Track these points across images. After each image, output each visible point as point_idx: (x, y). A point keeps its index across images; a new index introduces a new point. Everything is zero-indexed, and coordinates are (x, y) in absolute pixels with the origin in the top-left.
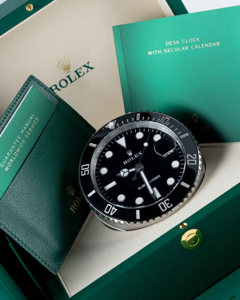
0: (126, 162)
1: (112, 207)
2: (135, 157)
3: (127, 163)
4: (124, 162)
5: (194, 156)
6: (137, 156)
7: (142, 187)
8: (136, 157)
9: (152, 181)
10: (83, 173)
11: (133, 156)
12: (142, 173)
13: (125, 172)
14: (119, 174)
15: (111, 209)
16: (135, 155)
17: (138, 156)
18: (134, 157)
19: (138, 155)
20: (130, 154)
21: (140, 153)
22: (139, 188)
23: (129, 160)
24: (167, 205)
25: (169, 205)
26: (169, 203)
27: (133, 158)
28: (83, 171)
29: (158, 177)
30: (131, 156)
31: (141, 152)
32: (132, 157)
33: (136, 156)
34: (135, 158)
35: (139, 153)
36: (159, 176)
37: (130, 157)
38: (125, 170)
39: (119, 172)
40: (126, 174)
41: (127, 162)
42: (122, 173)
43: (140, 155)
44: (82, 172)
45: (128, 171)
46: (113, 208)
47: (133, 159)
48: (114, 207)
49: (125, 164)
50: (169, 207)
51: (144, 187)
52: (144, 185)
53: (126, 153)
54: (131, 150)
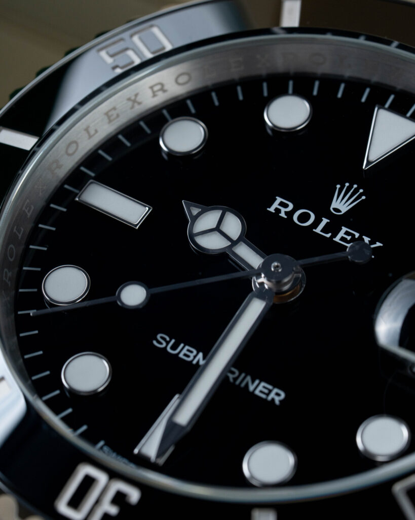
0: (283, 210)
2: (334, 235)
3: (283, 215)
4: (279, 200)
6: (342, 239)
7: (174, 347)
8: (337, 239)
11: (336, 223)
12: (254, 310)
14: (195, 211)
16: (344, 229)
18: (333, 228)
19: (353, 239)
20: (341, 205)
22: (162, 341)
23: (304, 218)
24: (104, 507)
26: (114, 511)
27: (324, 230)
29: (272, 395)
31: (377, 244)
32: (325, 221)
33: (341, 234)
34: (328, 235)
36: (277, 400)
38: (233, 226)
39: (208, 204)
40: (213, 243)
41: (290, 214)
42: (209, 220)
45: (234, 243)
47: (318, 230)
49: (272, 209)
51: (181, 355)
52: (191, 352)
53: (338, 186)
54: (364, 197)
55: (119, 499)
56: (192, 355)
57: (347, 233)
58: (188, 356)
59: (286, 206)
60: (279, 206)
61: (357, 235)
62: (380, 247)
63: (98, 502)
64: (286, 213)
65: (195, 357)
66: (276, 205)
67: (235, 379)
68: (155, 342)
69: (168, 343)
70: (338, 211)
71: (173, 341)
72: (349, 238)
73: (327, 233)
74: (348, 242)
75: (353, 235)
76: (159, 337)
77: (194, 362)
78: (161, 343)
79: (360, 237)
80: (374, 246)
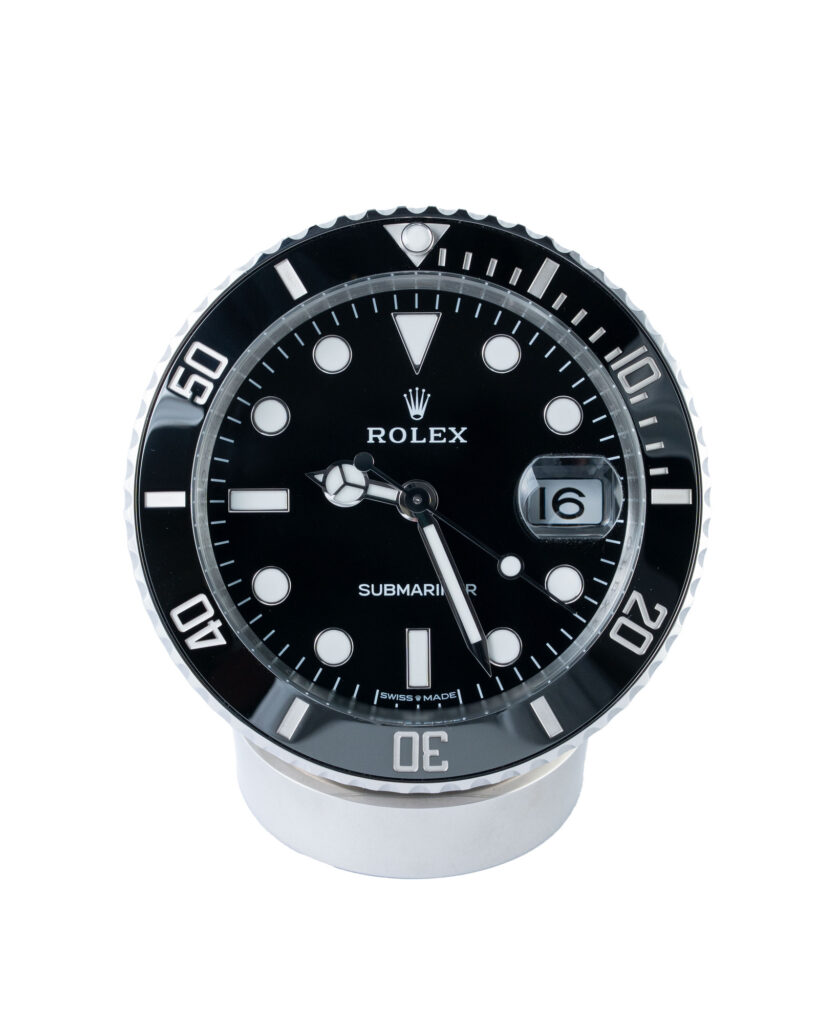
0: (379, 437)
1: (214, 618)
2: (428, 439)
3: (381, 441)
4: (371, 430)
5: (658, 613)
7: (377, 591)
8: (432, 441)
9: (430, 591)
10: (183, 382)
11: (423, 427)
14: (320, 477)
15: (204, 625)
16: (432, 430)
17: (444, 441)
18: (424, 433)
19: (444, 435)
20: (417, 410)
21: (458, 436)
22: (365, 590)
23: (398, 435)
24: (428, 753)
25: (434, 761)
26: (436, 753)
27: (419, 438)
28: (190, 371)
30: (415, 424)
31: (464, 429)
32: (414, 430)
33: (433, 435)
34: (424, 441)
35: (453, 429)
36: (473, 592)
37: (408, 423)
38: (354, 474)
39: (324, 466)
40: (349, 498)
41: (386, 437)
42: (334, 479)
43: (453, 441)
44: (181, 371)
45: (366, 488)
46: (215, 626)
47: (414, 440)
48: (219, 623)
49: (371, 441)
50: (428, 767)
51: (386, 594)
52: (391, 587)
53: (405, 395)
54: (429, 395)
56: (393, 590)
57: (436, 432)
58: (391, 592)
59: (378, 432)
60: (375, 435)
61: (444, 429)
62: (465, 431)
63: (421, 753)
64: (383, 438)
65: (396, 589)
66: (371, 436)
67: (435, 592)
68: (361, 594)
69: (370, 589)
70: (417, 416)
71: (373, 586)
72: (440, 435)
73: (422, 439)
74: (441, 439)
75: (441, 431)
76: (360, 587)
77: (398, 594)
78: (365, 592)
79: (447, 430)
80: (461, 432)
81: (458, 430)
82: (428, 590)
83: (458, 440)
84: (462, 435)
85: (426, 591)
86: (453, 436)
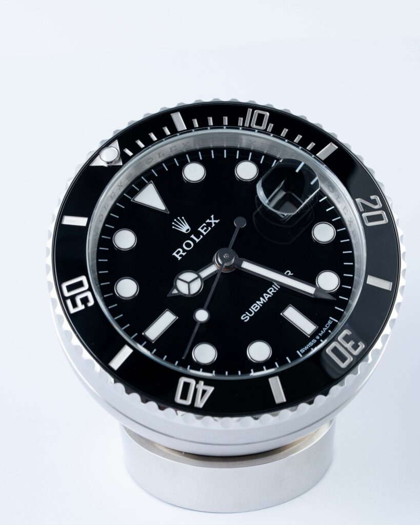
0: (181, 253)
1: (197, 383)
2: (202, 234)
3: (184, 254)
4: (174, 254)
6: (205, 231)
7: (251, 313)
8: (205, 233)
9: (273, 291)
10: (75, 305)
11: (195, 232)
13: (189, 280)
14: (175, 292)
15: (196, 390)
16: (200, 229)
17: (210, 229)
19: (207, 227)
20: (185, 228)
21: (213, 221)
22: (246, 317)
23: (188, 245)
24: (349, 346)
25: (355, 347)
26: (352, 342)
28: (73, 298)
30: (190, 234)
31: (212, 216)
32: (193, 236)
33: (202, 231)
34: (201, 237)
35: (208, 221)
37: (187, 236)
38: (188, 276)
39: (172, 285)
40: (197, 287)
41: (184, 251)
42: (182, 286)
43: (213, 225)
44: (69, 302)
45: (199, 277)
46: (201, 386)
47: (197, 240)
48: (202, 383)
49: (179, 258)
50: (356, 353)
51: (256, 311)
52: (255, 306)
53: (173, 227)
54: (183, 218)
55: (347, 339)
56: (257, 306)
57: (202, 228)
58: (257, 308)
59: (179, 252)
60: (178, 254)
61: (204, 224)
62: (214, 216)
63: (346, 349)
64: (183, 252)
65: (258, 305)
66: (178, 256)
67: (275, 290)
68: (245, 321)
69: (247, 315)
70: (188, 230)
71: (247, 313)
72: (205, 228)
73: (200, 237)
74: (208, 229)
75: (204, 226)
76: (242, 318)
77: (261, 305)
78: (247, 318)
79: (206, 223)
80: (213, 219)
81: (211, 219)
82: (271, 292)
83: (215, 223)
84: (214, 219)
85: (271, 293)
86: (211, 223)
